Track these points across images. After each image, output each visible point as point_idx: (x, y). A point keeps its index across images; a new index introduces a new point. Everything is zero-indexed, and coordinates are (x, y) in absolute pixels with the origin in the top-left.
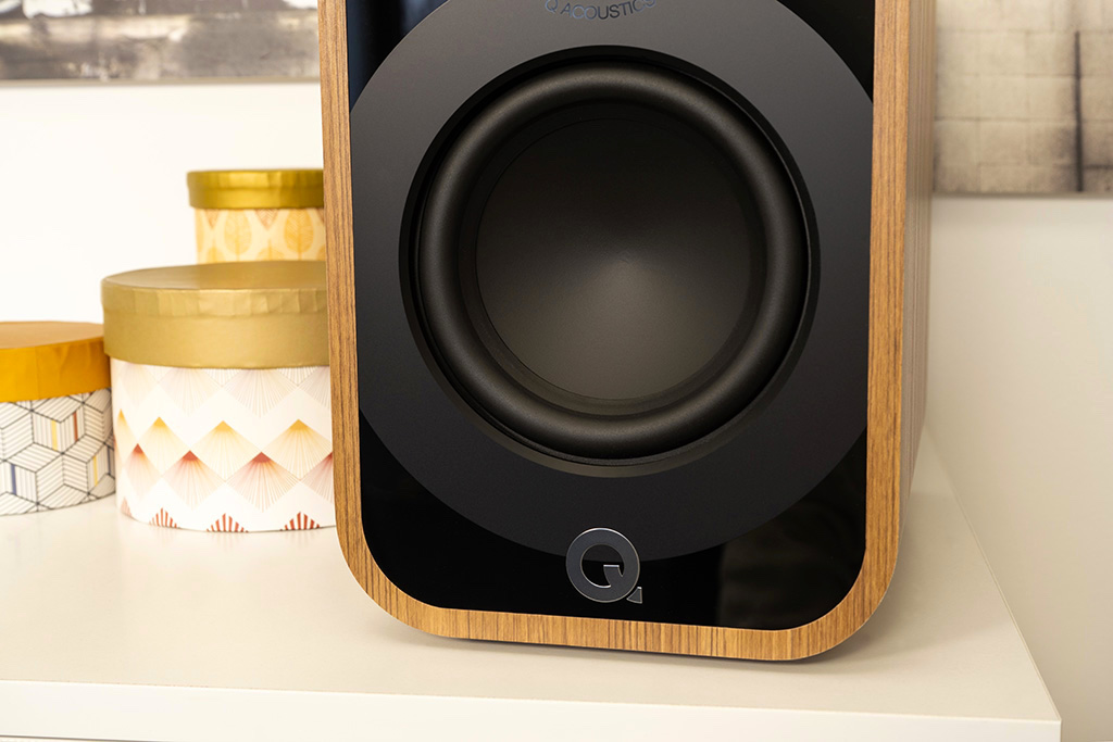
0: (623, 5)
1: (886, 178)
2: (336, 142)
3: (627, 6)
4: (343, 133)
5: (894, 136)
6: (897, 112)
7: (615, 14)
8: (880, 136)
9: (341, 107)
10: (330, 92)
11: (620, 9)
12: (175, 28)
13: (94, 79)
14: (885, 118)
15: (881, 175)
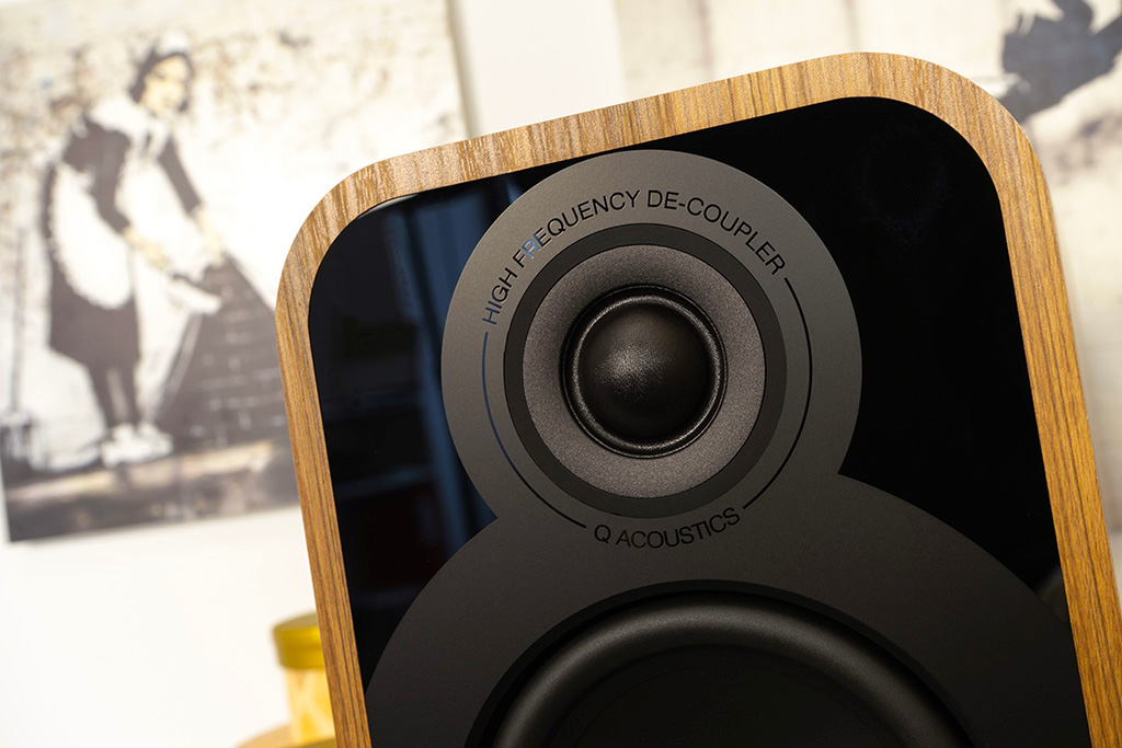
0: (697, 525)
1: (1112, 737)
2: (352, 734)
3: (702, 527)
4: (359, 722)
5: (1113, 677)
6: (1110, 641)
7: (688, 539)
8: (1092, 676)
9: (353, 689)
10: (336, 669)
11: (694, 531)
12: (256, 457)
13: (179, 519)
14: (1095, 651)
15: (1103, 734)
